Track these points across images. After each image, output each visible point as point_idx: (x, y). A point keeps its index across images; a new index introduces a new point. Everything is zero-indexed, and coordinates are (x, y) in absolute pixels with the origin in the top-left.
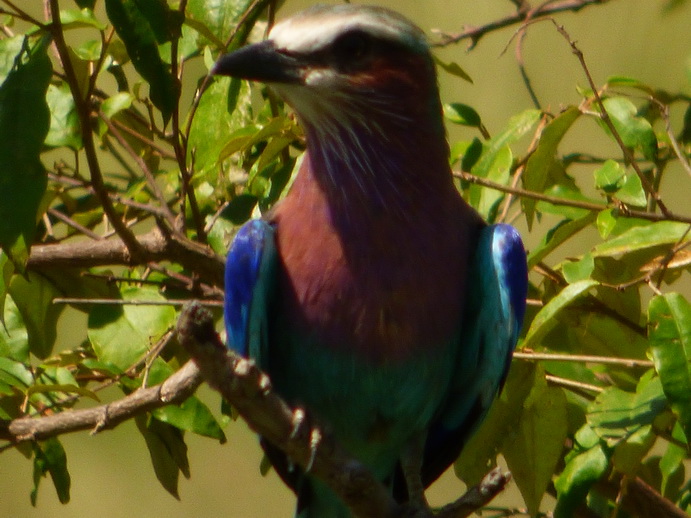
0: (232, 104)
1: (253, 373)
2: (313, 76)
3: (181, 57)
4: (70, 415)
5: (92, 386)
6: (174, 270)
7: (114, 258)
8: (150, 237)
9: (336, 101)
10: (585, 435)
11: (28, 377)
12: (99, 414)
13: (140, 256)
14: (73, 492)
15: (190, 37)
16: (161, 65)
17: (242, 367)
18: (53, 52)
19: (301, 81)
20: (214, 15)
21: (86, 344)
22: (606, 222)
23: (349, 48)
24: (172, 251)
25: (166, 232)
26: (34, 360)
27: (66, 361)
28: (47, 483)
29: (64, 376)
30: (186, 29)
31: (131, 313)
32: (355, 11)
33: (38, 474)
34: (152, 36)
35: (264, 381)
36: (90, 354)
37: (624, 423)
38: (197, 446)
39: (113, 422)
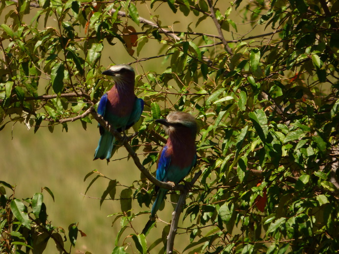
0: (93, 73)
1: (101, 117)
2: (117, 75)
3: (85, 66)
4: (68, 119)
5: (72, 115)
6: (84, 98)
7: (75, 96)
8: (80, 93)
9: (120, 79)
10: (143, 123)
11: (62, 113)
12: (72, 119)
13: (78, 96)
14: (68, 130)
15: (86, 64)
16: (81, 68)
17: (99, 116)
18: (65, 65)
19: (115, 76)
20: (91, 60)
21: (71, 108)
22: (145, 92)
23: (123, 71)
24: (83, 95)
25: (82, 92)
26: (64, 110)
27: (68, 111)
28: (64, 129)
29: (68, 113)
30: (85, 63)
31: (79, 104)
32: (123, 65)
33: (63, 128)
34: (80, 63)
35: (102, 118)
36: (72, 110)
37: (149, 121)
38: (88, 125)
39: (74, 120)
